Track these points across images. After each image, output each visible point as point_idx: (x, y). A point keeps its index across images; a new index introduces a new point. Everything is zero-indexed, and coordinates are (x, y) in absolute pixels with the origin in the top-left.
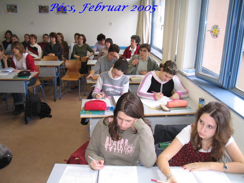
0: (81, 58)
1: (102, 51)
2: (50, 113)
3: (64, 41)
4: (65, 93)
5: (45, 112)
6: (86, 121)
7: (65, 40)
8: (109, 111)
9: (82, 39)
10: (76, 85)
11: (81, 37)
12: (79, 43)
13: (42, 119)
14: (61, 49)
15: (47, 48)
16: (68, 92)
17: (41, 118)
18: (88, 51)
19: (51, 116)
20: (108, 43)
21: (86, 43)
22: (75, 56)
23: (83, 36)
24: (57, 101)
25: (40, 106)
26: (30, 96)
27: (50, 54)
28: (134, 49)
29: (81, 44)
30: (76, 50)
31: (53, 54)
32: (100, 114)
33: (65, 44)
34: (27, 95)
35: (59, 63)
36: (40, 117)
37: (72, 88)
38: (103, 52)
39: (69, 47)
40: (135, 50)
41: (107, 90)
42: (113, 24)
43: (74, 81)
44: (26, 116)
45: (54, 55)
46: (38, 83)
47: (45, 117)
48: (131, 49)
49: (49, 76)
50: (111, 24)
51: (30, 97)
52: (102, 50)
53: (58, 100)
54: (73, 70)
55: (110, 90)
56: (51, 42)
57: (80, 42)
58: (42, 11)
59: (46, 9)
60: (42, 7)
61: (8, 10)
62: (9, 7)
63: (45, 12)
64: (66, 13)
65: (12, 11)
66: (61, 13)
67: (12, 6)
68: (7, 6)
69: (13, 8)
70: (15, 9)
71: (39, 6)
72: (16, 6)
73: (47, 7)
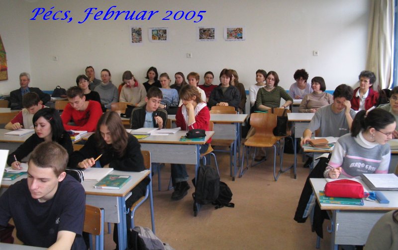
0: (274, 109)
1: (308, 99)
2: (231, 199)
3: (238, 82)
4: (247, 168)
5: (223, 199)
6: (304, 217)
7: (240, 81)
8: (367, 199)
9: (272, 79)
10: (262, 155)
11: (272, 76)
12: (267, 86)
13: (218, 209)
14: (237, 96)
15: (216, 95)
16: (252, 166)
17: (216, 208)
18: (282, 98)
19: (232, 205)
20: (316, 84)
21: (279, 85)
22: (262, 106)
23: (274, 73)
24: (236, 179)
25: (219, 187)
26: (204, 169)
27: (221, 103)
28: (364, 93)
29: (271, 87)
30: (262, 96)
31: (224, 103)
32: (355, 204)
33: (240, 87)
34: (199, 168)
35: (241, 118)
36: (216, 206)
37: (256, 160)
38: (309, 101)
39: (246, 93)
40: (366, 95)
41: (352, 165)
42: (318, 54)
43: (260, 148)
44: (195, 203)
45: (227, 104)
46: (210, 150)
47: (223, 206)
48: (358, 94)
49: (225, 138)
50: (316, 53)
51: (204, 171)
52: (307, 97)
53: (238, 179)
54: (262, 129)
55: (358, 165)
56: (221, 84)
57: (269, 83)
58: (204, 36)
59: (210, 34)
60: (204, 31)
61: (154, 37)
62: (156, 32)
63: (208, 37)
64: (242, 38)
65: (159, 39)
66: (233, 39)
67: (159, 30)
68: (153, 31)
69: (161, 33)
70: (164, 35)
71: (200, 30)
72: (166, 30)
73: (212, 30)
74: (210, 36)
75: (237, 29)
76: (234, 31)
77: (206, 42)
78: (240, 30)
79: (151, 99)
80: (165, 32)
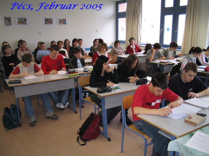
50: (97, 31)
58: (47, 23)
59: (50, 21)
60: (47, 20)
61: (19, 23)
62: (20, 20)
63: (49, 23)
64: (66, 24)
65: (22, 24)
66: (62, 24)
67: (22, 19)
68: (18, 19)
69: (23, 20)
70: (25, 22)
71: (45, 19)
72: (26, 19)
73: (51, 20)
74: (50, 23)
75: (63, 19)
76: (62, 20)
77: (49, 26)
78: (65, 20)
79: (76, 54)
80: (25, 20)
